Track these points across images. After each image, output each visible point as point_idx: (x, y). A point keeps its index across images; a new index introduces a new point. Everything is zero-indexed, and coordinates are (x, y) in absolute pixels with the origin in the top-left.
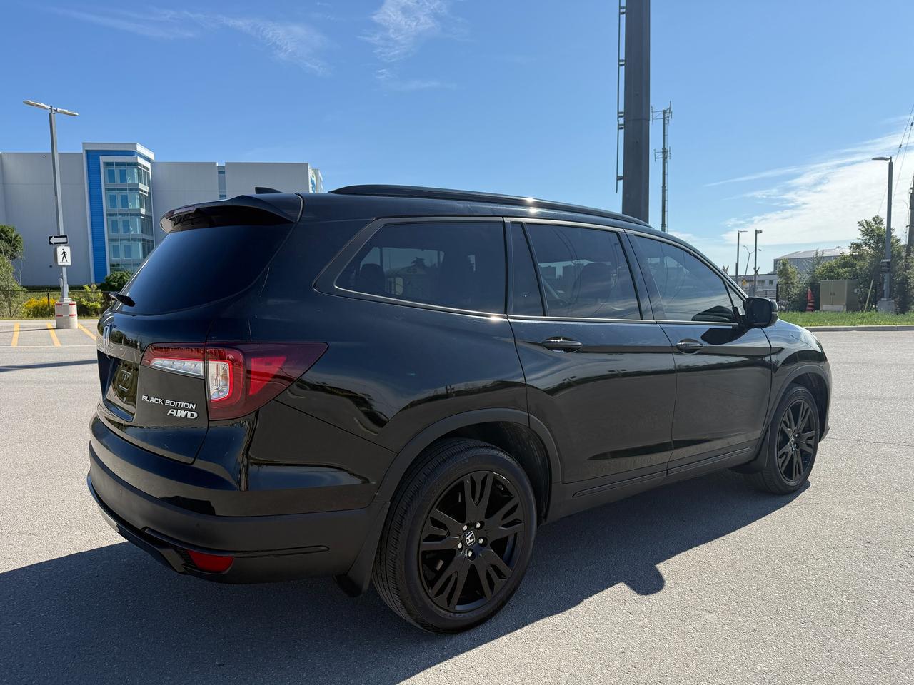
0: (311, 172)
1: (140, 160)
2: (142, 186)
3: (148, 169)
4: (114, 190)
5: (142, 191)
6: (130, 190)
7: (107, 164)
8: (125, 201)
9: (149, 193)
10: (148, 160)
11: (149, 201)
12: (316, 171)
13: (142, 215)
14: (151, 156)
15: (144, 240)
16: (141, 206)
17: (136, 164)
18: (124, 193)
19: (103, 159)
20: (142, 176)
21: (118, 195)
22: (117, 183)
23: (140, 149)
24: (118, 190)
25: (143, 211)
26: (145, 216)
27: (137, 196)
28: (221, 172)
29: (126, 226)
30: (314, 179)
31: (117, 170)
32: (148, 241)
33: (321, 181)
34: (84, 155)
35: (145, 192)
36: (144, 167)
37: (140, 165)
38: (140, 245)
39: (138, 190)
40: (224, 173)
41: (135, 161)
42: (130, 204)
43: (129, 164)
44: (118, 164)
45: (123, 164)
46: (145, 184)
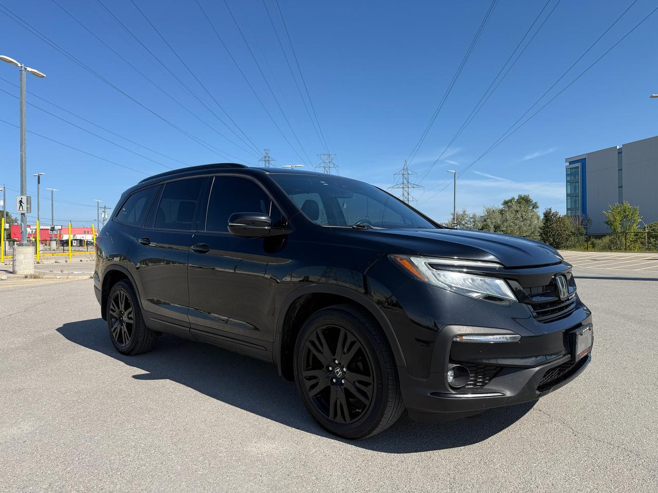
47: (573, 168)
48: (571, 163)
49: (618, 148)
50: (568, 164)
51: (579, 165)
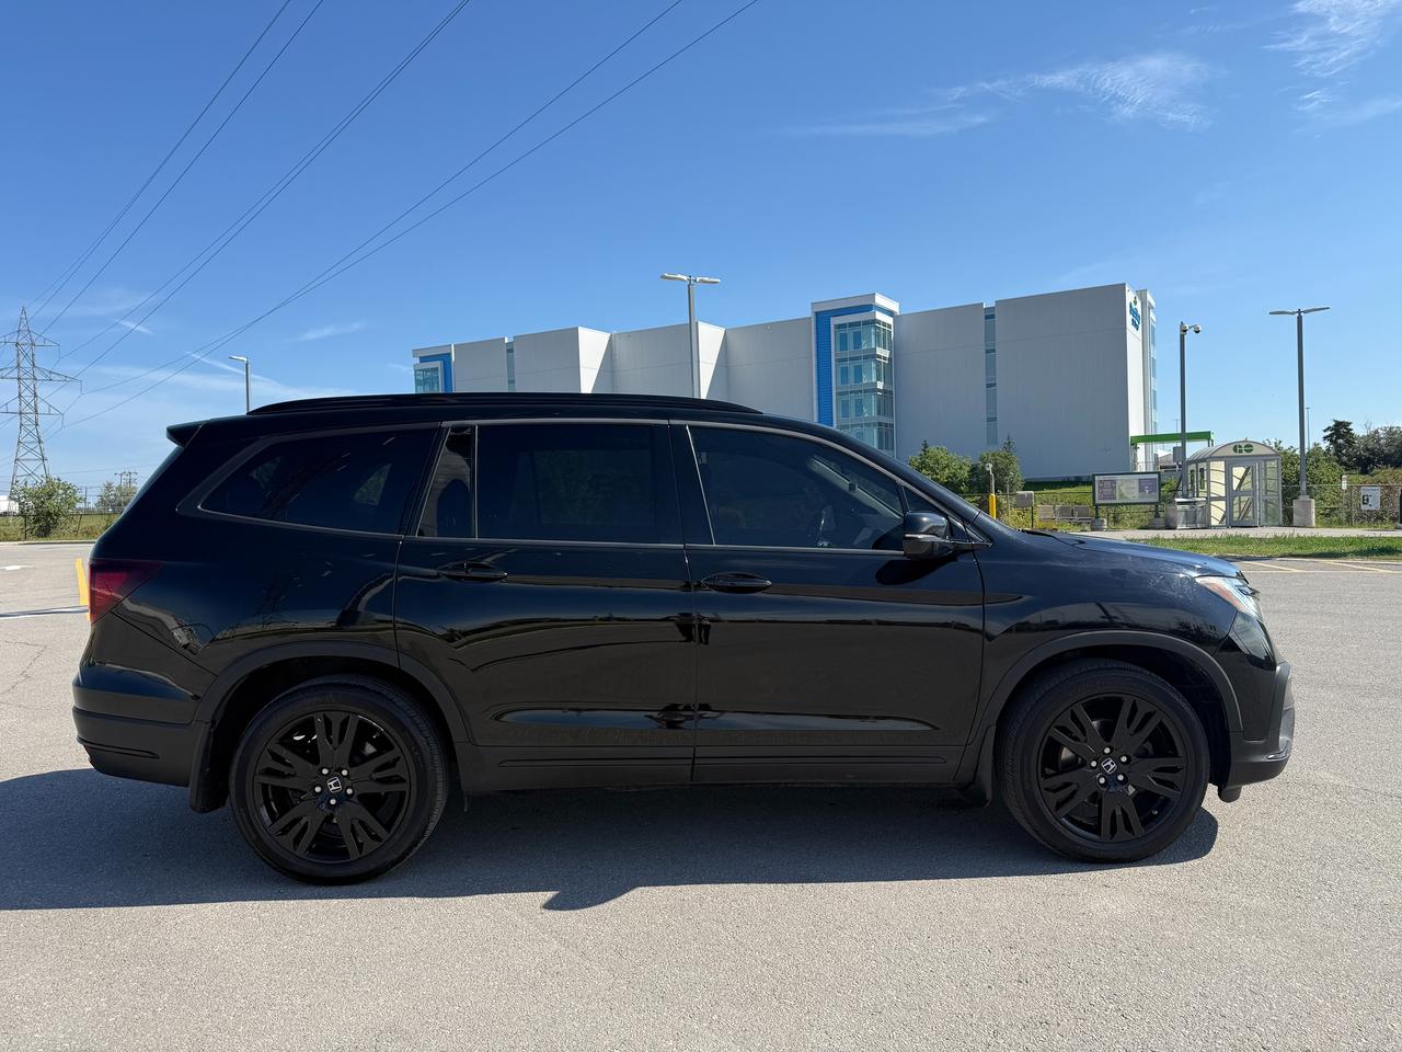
0: (1130, 297)
1: (880, 316)
2: (880, 351)
3: (889, 326)
4: (845, 360)
5: (880, 357)
6: (866, 358)
7: (839, 326)
8: (859, 372)
9: (890, 359)
10: (890, 313)
11: (889, 370)
12: (1141, 295)
13: (879, 391)
14: (894, 306)
15: (880, 424)
16: (878, 379)
17: (875, 321)
18: (857, 363)
19: (835, 321)
20: (882, 339)
21: (851, 366)
22: (850, 351)
23: (880, 300)
24: (851, 359)
25: (880, 385)
26: (884, 391)
27: (873, 365)
28: (990, 315)
29: (859, 405)
30: (1139, 306)
31: (850, 333)
32: (886, 425)
33: (1151, 307)
34: (813, 320)
35: (885, 358)
36: (884, 324)
37: (879, 322)
38: (875, 431)
39: (875, 356)
40: (993, 316)
41: (872, 318)
42: (864, 376)
43: (866, 323)
44: (851, 325)
45: (858, 324)
46: (884, 348)
47: (427, 370)
48: (423, 359)
49: (506, 341)
50: (417, 360)
51: (438, 364)
